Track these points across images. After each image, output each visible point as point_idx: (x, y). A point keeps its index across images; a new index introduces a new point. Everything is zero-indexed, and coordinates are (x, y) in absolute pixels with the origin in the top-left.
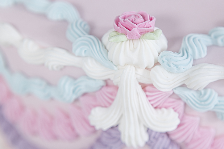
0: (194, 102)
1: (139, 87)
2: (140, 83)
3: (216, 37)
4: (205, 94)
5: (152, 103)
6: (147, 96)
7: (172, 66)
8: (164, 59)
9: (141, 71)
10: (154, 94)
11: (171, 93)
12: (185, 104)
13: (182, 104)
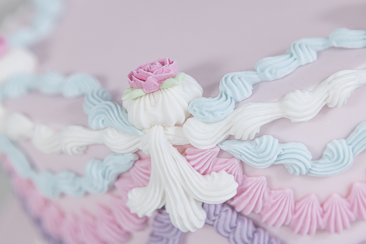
0: (250, 157)
1: (175, 150)
2: (174, 146)
3: (262, 71)
4: (261, 143)
5: (197, 168)
6: (188, 161)
7: (206, 114)
8: (195, 107)
9: (172, 130)
10: (196, 156)
11: (218, 150)
12: (241, 162)
13: (237, 162)
